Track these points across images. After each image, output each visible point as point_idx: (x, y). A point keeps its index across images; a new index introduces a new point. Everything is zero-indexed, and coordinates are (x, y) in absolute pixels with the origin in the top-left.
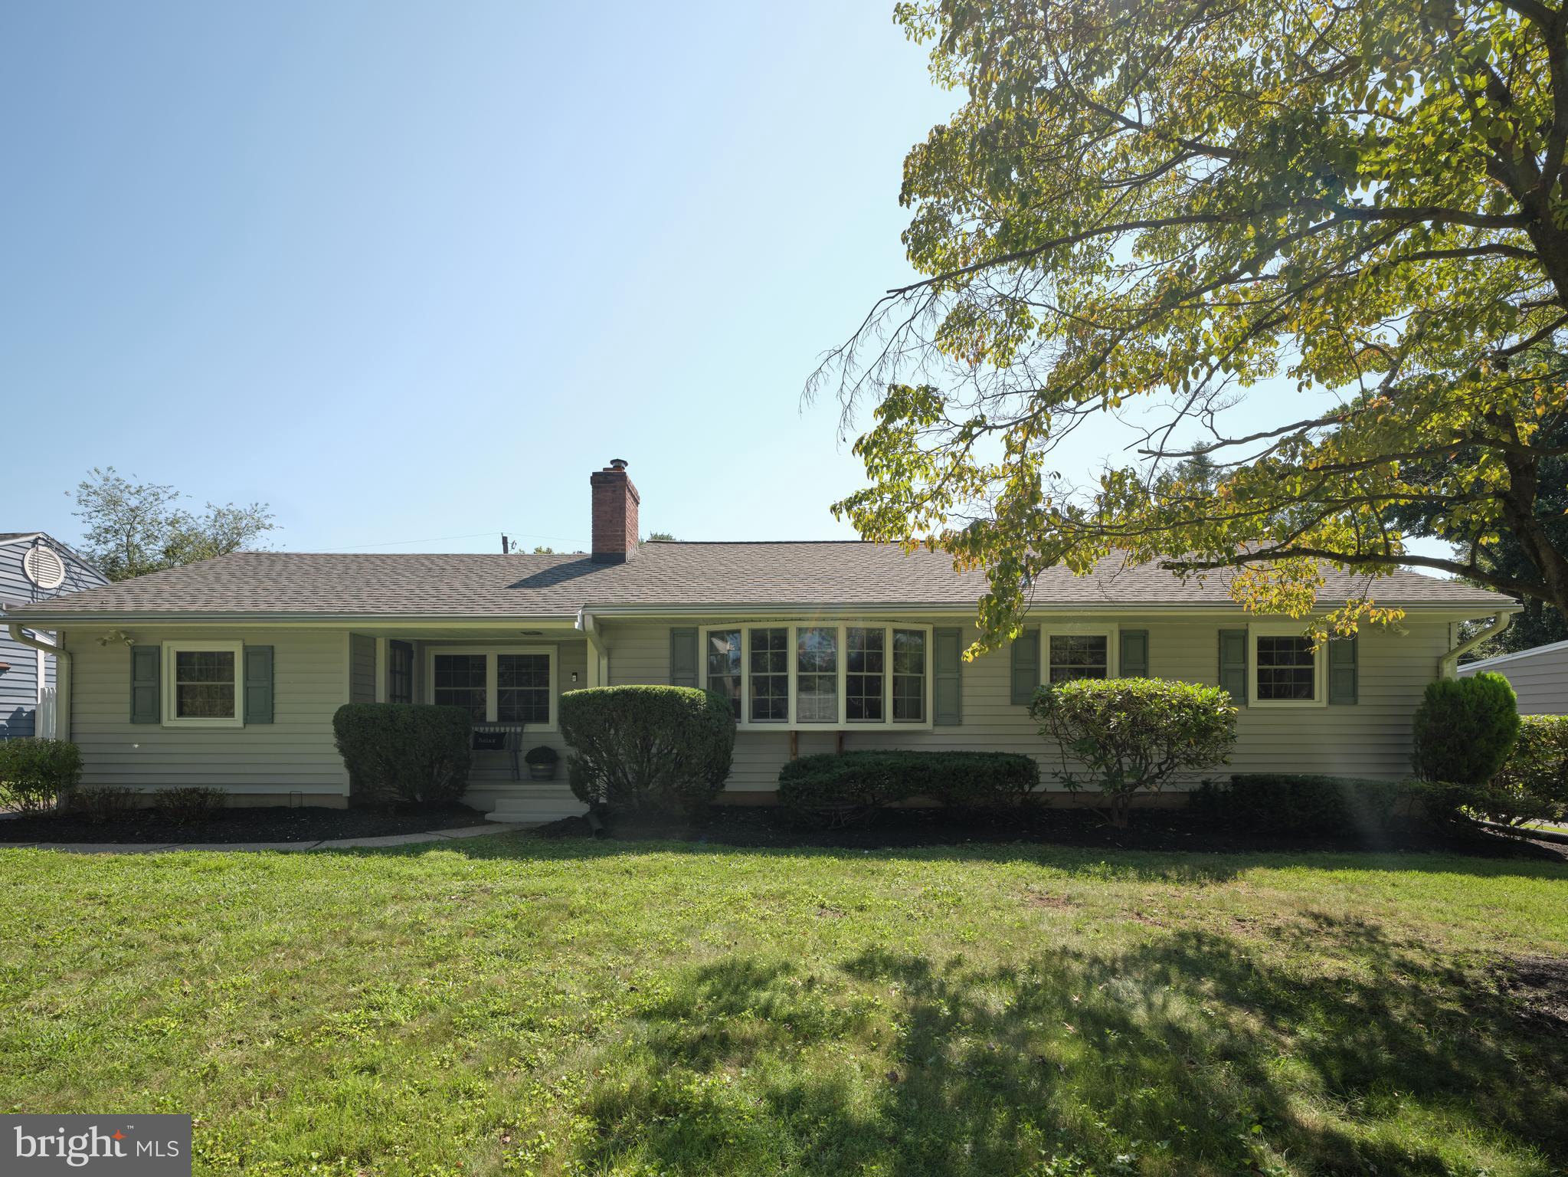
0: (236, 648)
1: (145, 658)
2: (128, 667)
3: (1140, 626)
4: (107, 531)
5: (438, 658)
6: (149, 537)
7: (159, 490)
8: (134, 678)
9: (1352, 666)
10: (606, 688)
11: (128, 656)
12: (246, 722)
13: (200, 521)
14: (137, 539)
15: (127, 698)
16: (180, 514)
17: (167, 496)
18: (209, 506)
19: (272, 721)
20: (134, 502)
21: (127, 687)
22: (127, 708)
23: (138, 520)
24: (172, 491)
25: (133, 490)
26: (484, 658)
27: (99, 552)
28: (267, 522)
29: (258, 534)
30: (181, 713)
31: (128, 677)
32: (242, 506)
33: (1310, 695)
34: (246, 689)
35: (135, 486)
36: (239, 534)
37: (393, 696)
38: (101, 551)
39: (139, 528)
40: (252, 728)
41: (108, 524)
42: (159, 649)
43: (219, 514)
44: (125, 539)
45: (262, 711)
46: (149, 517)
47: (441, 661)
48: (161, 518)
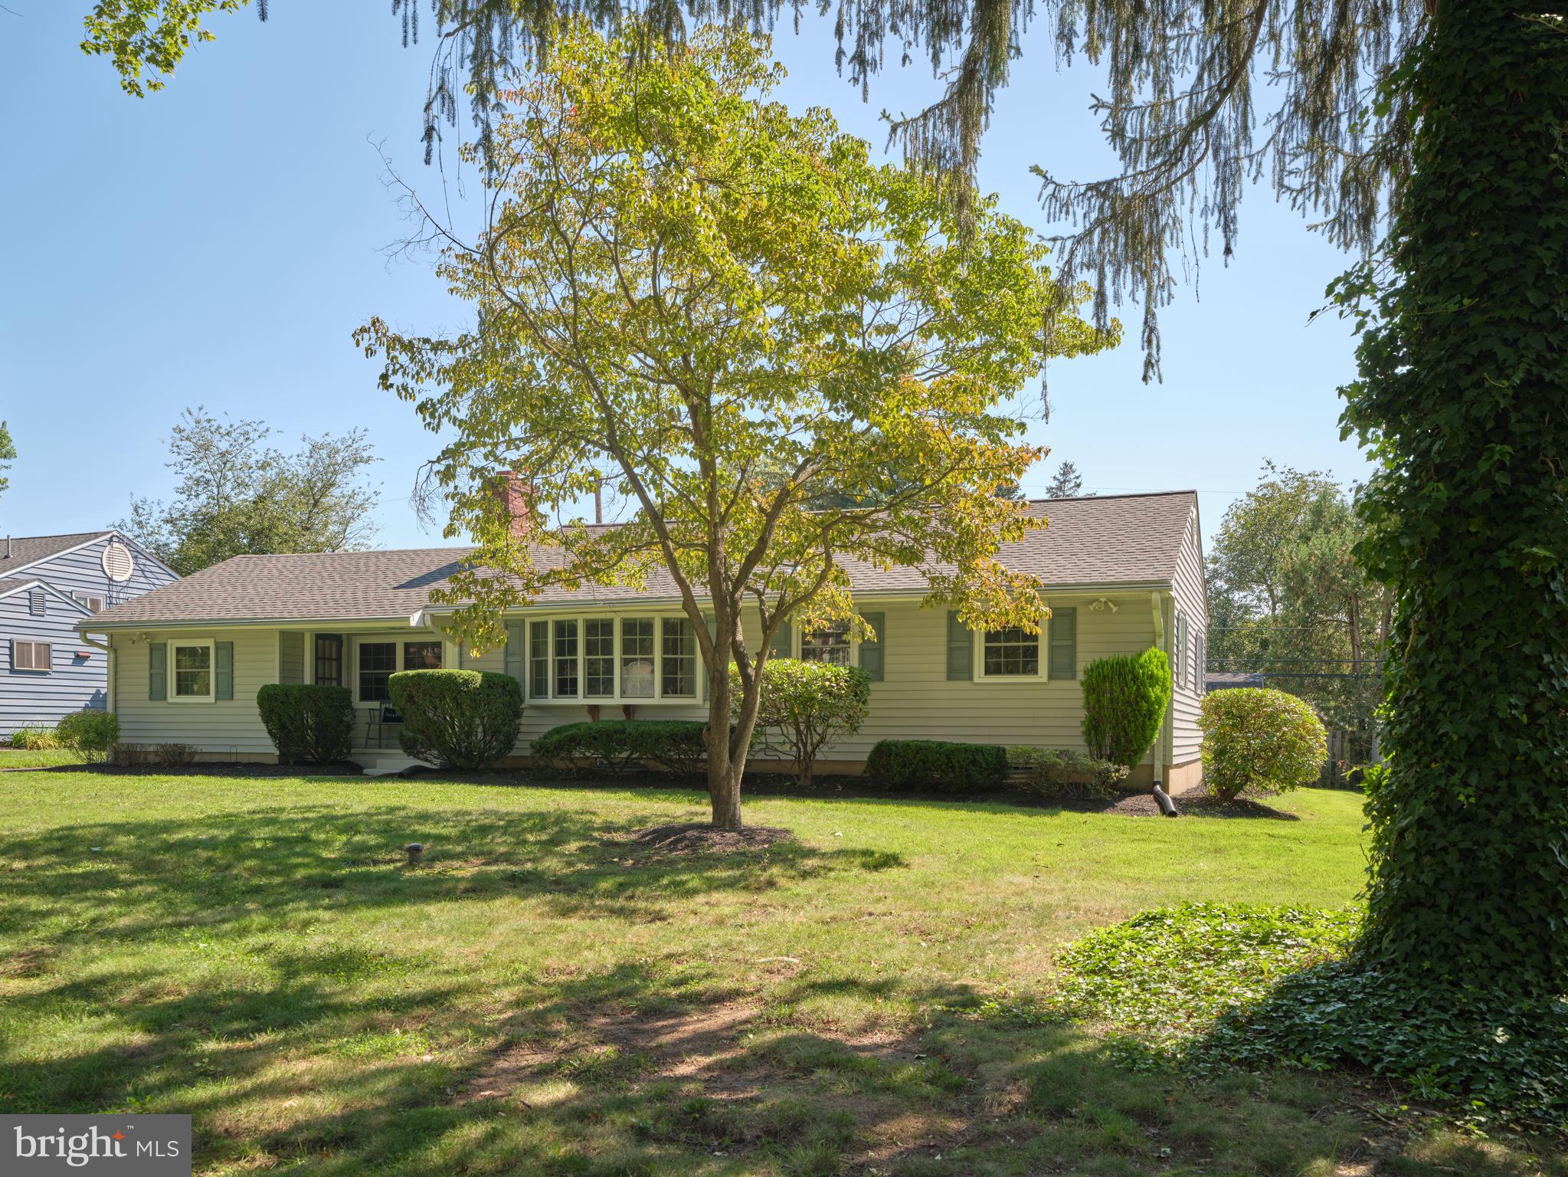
0: (210, 643)
1: (157, 651)
2: (147, 659)
3: (878, 609)
4: (198, 482)
5: (362, 646)
6: (240, 484)
7: (249, 429)
8: (151, 667)
9: (1069, 643)
10: (455, 671)
11: (147, 651)
12: (216, 699)
13: (294, 460)
14: (227, 489)
15: (147, 681)
16: (272, 454)
17: (257, 434)
18: (304, 440)
19: (232, 698)
20: (224, 445)
21: (147, 674)
22: (147, 689)
23: (229, 465)
24: (262, 428)
25: (223, 431)
26: (394, 645)
27: (191, 508)
28: (365, 455)
29: (356, 469)
30: (179, 692)
31: (147, 666)
32: (338, 434)
33: (1035, 671)
34: (217, 674)
35: (225, 427)
36: (335, 472)
37: (317, 678)
38: (192, 506)
39: (230, 475)
40: (220, 703)
41: (199, 474)
42: (165, 645)
43: (315, 448)
44: (215, 490)
45: (226, 692)
46: (239, 461)
47: (364, 648)
48: (252, 462)
